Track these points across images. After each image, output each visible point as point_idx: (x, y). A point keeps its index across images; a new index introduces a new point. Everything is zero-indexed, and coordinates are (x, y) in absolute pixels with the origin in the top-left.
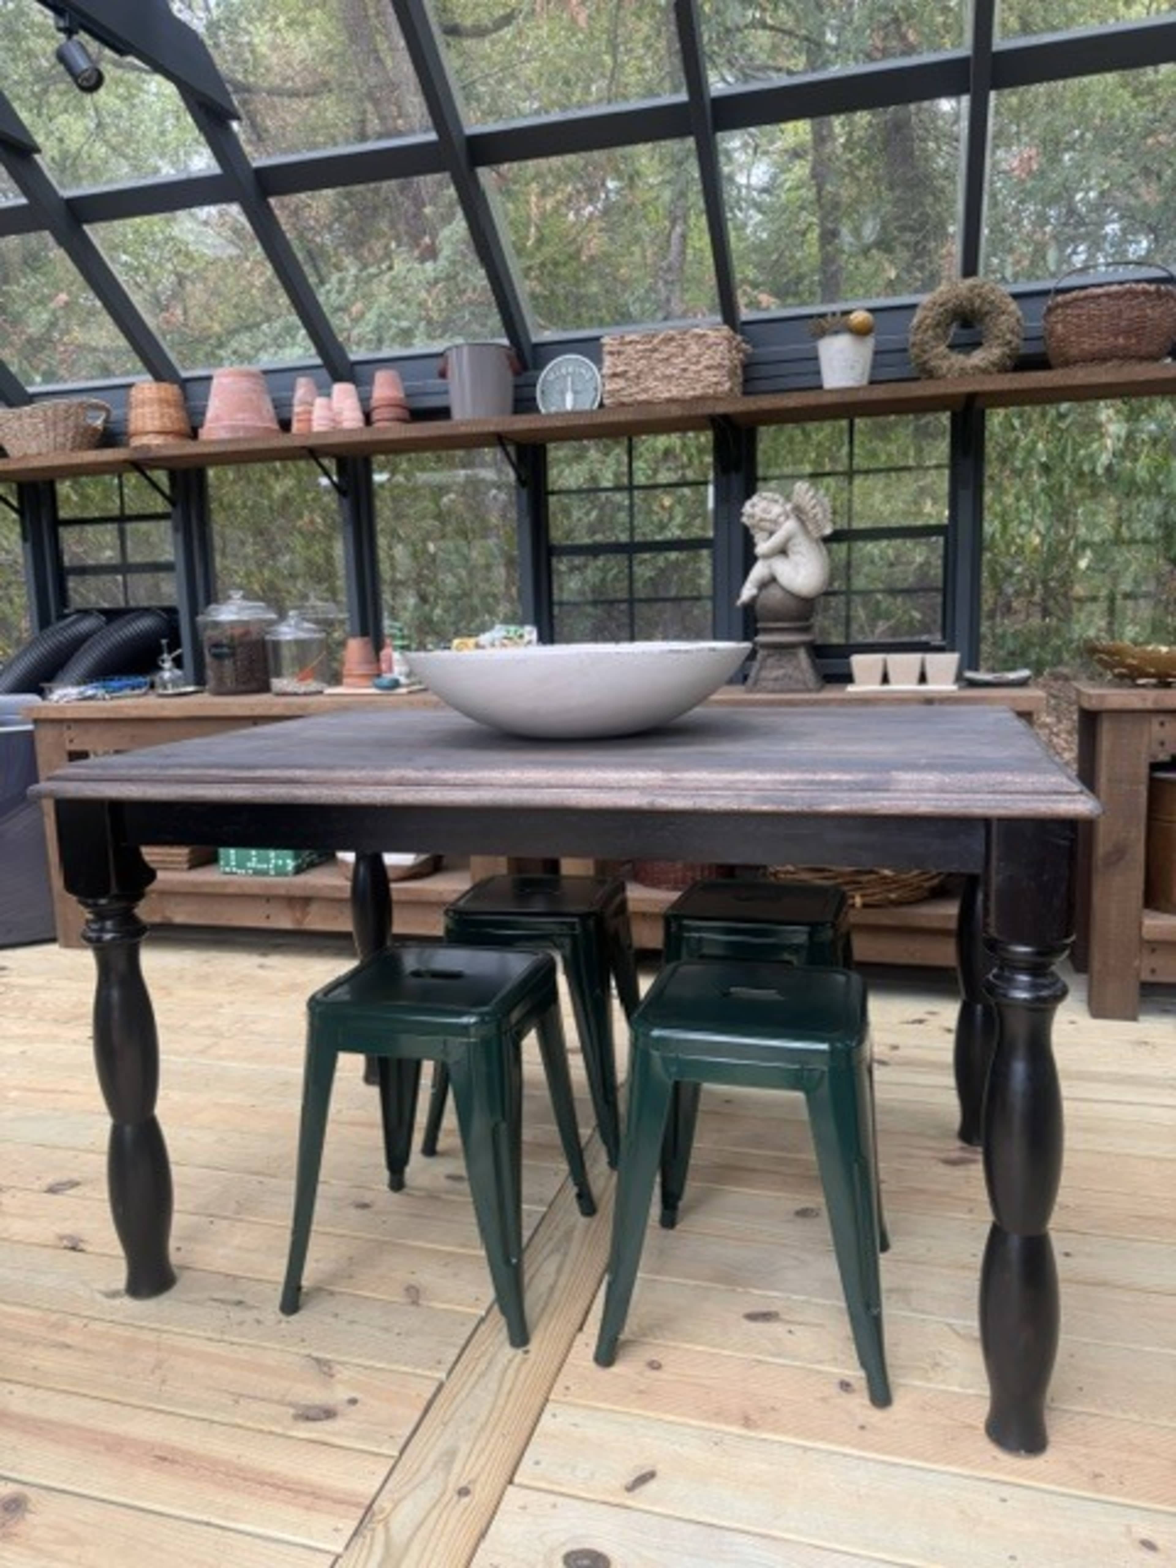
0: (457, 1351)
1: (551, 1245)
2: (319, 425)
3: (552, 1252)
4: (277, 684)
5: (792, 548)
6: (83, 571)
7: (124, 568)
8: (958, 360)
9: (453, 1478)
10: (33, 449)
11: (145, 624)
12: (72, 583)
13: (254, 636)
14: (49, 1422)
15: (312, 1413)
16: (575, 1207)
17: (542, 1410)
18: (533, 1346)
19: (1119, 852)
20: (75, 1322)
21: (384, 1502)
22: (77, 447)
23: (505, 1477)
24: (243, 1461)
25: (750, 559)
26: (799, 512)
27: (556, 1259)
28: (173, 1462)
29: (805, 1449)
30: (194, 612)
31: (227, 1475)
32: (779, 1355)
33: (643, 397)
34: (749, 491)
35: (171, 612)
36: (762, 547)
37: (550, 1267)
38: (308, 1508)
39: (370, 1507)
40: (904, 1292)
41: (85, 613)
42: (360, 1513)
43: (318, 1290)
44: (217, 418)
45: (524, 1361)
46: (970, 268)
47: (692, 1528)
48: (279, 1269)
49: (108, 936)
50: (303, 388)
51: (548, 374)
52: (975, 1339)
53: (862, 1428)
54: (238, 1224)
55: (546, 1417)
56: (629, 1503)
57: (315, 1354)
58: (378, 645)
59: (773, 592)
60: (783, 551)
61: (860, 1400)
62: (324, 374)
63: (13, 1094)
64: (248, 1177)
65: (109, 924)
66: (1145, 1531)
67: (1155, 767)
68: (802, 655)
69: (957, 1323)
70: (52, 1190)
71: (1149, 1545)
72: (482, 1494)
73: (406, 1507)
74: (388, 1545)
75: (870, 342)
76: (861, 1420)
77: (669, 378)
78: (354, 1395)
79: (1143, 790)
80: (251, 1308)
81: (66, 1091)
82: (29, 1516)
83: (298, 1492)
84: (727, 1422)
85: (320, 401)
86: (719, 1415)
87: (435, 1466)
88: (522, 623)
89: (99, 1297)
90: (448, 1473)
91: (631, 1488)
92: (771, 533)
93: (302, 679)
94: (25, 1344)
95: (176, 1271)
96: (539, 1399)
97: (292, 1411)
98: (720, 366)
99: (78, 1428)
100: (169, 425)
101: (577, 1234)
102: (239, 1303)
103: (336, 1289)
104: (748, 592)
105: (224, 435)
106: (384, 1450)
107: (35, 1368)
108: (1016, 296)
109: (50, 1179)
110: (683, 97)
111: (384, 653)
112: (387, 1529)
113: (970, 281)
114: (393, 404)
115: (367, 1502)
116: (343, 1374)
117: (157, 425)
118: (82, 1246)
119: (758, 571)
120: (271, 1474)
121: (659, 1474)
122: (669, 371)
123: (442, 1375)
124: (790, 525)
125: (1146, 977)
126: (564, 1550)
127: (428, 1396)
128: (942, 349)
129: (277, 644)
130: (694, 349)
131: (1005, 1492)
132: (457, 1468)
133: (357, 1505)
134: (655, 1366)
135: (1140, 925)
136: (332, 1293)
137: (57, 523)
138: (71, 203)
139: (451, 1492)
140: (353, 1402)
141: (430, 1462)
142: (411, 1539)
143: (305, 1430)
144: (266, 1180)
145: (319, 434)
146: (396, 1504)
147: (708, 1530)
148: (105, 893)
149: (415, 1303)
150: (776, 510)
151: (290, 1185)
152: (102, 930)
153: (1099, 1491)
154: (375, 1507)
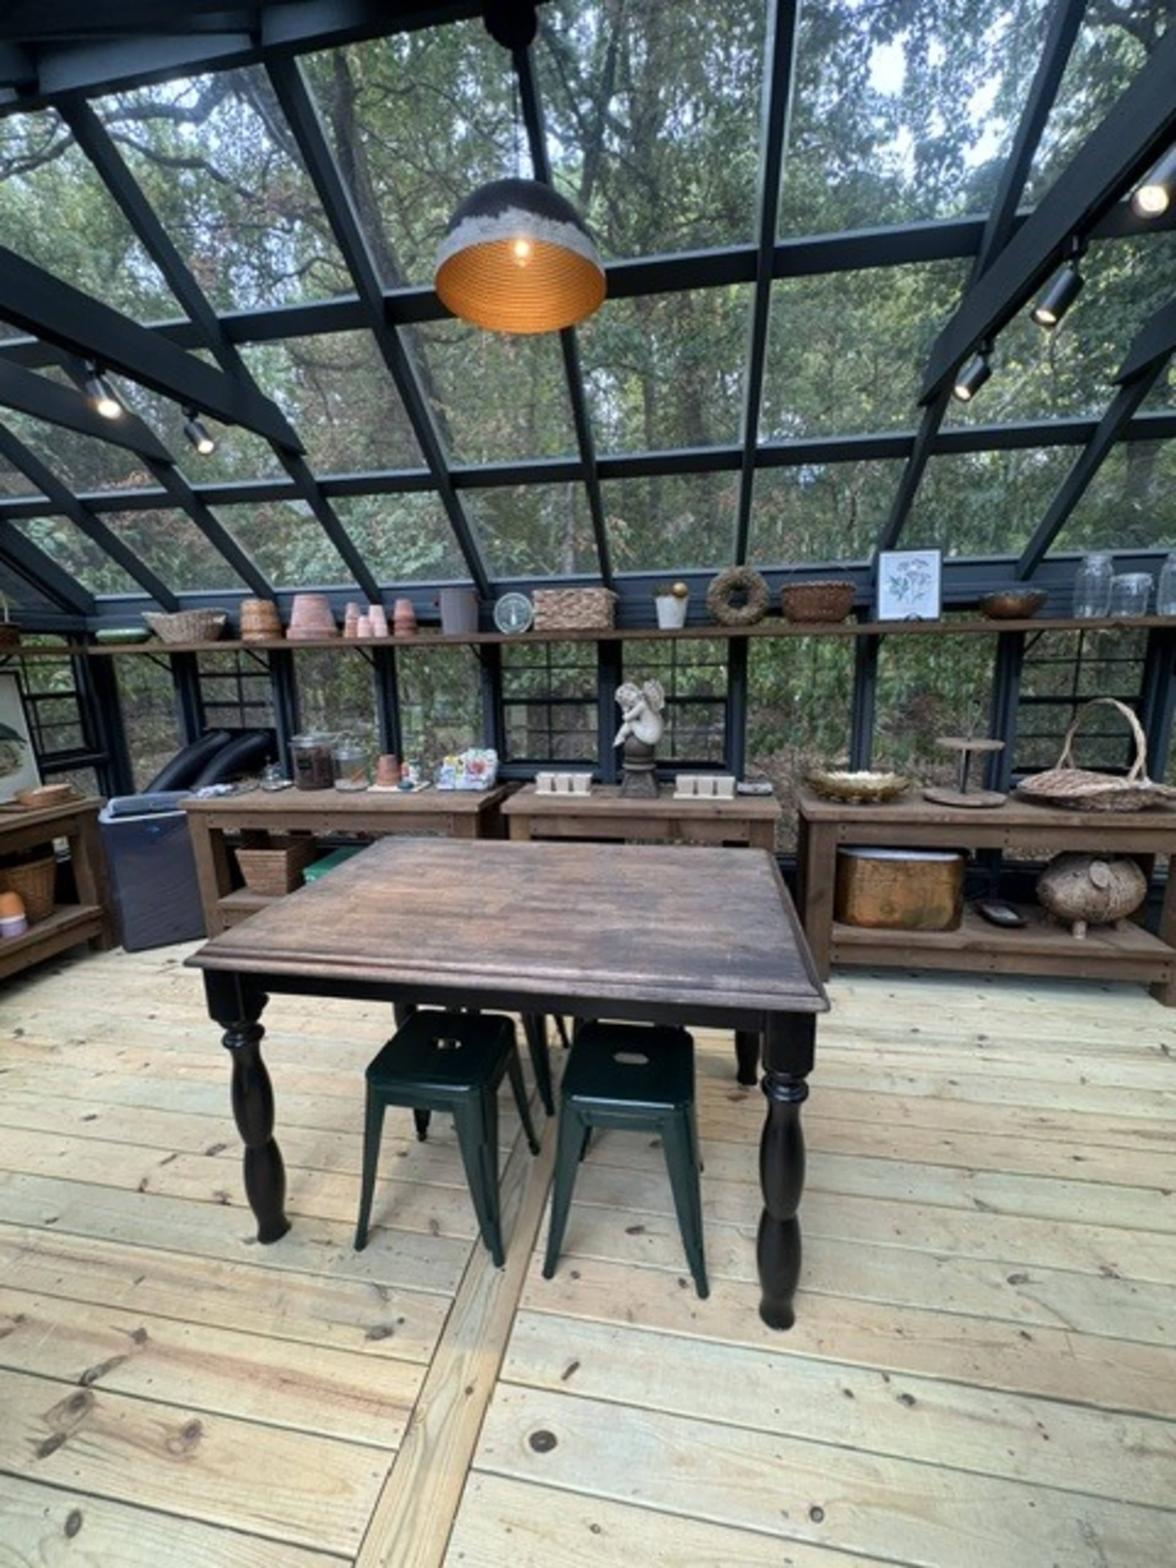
0: (461, 1272)
1: (515, 1181)
2: (362, 633)
3: (516, 1186)
4: (340, 784)
5: (643, 717)
6: (216, 705)
7: (241, 704)
8: (734, 612)
9: (463, 1380)
10: (179, 638)
11: (255, 740)
12: (208, 712)
13: (324, 755)
14: (212, 1356)
15: (376, 1333)
16: (528, 1150)
17: (513, 1317)
18: (507, 1265)
19: (821, 895)
20: (227, 1267)
21: (422, 1405)
22: (207, 638)
23: (492, 1377)
24: (336, 1379)
25: (620, 722)
26: (646, 698)
27: (517, 1191)
28: (293, 1383)
29: (663, 1335)
30: (287, 738)
31: (326, 1390)
32: (644, 1260)
33: (556, 626)
34: (619, 682)
35: (272, 732)
36: (627, 716)
37: (515, 1198)
38: (377, 1414)
39: (414, 1410)
40: (712, 1203)
41: (216, 731)
42: (407, 1415)
43: (377, 1227)
44: (298, 626)
45: (503, 1277)
46: (741, 561)
47: (602, 1406)
48: (353, 1213)
49: (238, 1045)
50: (351, 610)
51: (500, 603)
52: (752, 1239)
53: (694, 1315)
54: (327, 1175)
55: (517, 1324)
56: (565, 1389)
57: (378, 1282)
58: (400, 760)
59: (632, 742)
60: (638, 718)
61: (691, 1292)
62: (363, 596)
63: (182, 1071)
64: (332, 1134)
65: (239, 1036)
66: (846, 1384)
67: (840, 846)
68: (649, 778)
69: (742, 1226)
70: (210, 1153)
71: (848, 1394)
72: (480, 1392)
73: (435, 1408)
74: (426, 1442)
75: (685, 600)
76: (693, 1309)
77: (571, 617)
78: (402, 1315)
79: (833, 862)
80: (336, 1246)
81: (216, 1067)
82: (203, 1440)
83: (370, 1401)
84: (619, 1317)
85: (362, 619)
86: (614, 1312)
87: (452, 1371)
88: (487, 747)
89: (241, 1244)
90: (459, 1376)
91: (565, 1377)
92: (631, 708)
93: (355, 781)
94: (196, 1289)
95: (289, 1218)
96: (512, 1309)
97: (364, 1332)
98: (601, 612)
99: (230, 1359)
100: (267, 627)
101: (530, 1170)
102: (329, 1243)
103: (388, 1226)
104: (618, 740)
105: (303, 636)
106: (422, 1360)
107: (203, 1310)
108: (764, 573)
109: (209, 1144)
110: (577, 459)
111: (405, 765)
112: (425, 1426)
113: (740, 569)
114: (406, 619)
115: (412, 1405)
116: (396, 1298)
117: (259, 626)
118: (229, 1200)
119: (624, 729)
120: (353, 1388)
121: (583, 1364)
122: (572, 613)
123: (453, 1294)
124: (641, 705)
125: (833, 959)
126: (530, 1433)
127: (446, 1312)
128: (725, 606)
129: (338, 762)
130: (585, 601)
131: (772, 1358)
132: (465, 1368)
133: (406, 1409)
134: (576, 1275)
135: (830, 933)
136: (386, 1229)
137: (196, 676)
138: (197, 493)
139: (462, 1392)
140: (401, 1321)
141: (447, 1370)
142: (440, 1432)
143: (373, 1348)
144: (344, 1136)
145: (362, 639)
146: (430, 1404)
147: (611, 1407)
148: (236, 1019)
149: (436, 1234)
150: (634, 695)
151: (360, 1141)
152: (235, 1040)
153: (821, 1353)
154: (418, 1409)
